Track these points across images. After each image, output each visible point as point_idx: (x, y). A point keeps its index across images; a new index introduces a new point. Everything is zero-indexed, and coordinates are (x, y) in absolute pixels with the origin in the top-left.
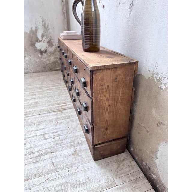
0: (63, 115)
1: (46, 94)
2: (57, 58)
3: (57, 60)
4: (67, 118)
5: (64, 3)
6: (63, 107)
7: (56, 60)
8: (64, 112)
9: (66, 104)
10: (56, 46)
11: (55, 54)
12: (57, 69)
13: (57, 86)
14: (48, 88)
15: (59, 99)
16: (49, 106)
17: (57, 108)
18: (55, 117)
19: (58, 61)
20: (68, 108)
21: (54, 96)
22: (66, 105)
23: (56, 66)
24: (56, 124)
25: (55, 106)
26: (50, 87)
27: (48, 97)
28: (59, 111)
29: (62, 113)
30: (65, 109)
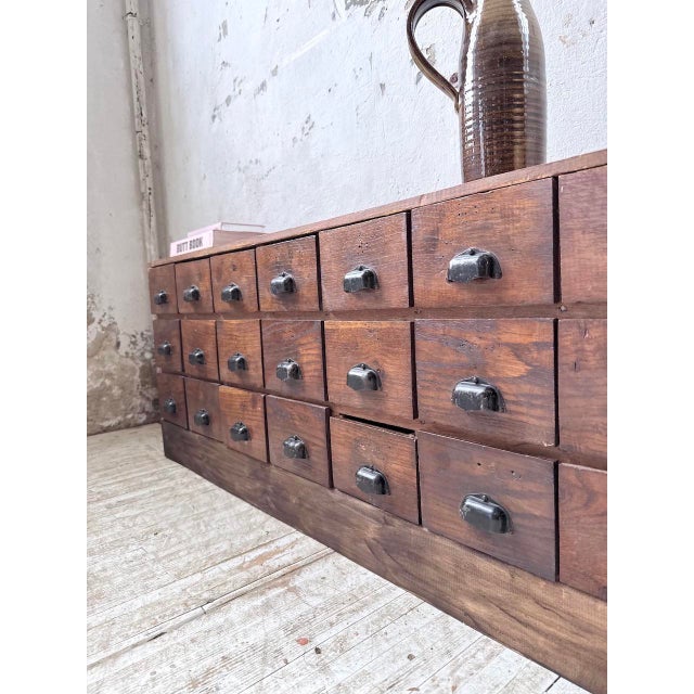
0: (315, 602)
1: (119, 528)
2: (109, 375)
3: (108, 382)
4: (346, 608)
5: (148, 162)
6: (273, 563)
7: (103, 383)
8: (298, 581)
9: (273, 547)
10: (105, 324)
11: (96, 357)
12: (106, 424)
13: (150, 484)
14: (113, 501)
15: (212, 534)
16: (179, 577)
17: (244, 575)
18: (272, 623)
19: (110, 388)
20: (299, 559)
21: (173, 525)
22: (279, 551)
23: (103, 409)
24: (313, 658)
25: (216, 570)
26: (115, 494)
27: (142, 539)
28: (270, 586)
29: (294, 590)
30: (296, 571)
